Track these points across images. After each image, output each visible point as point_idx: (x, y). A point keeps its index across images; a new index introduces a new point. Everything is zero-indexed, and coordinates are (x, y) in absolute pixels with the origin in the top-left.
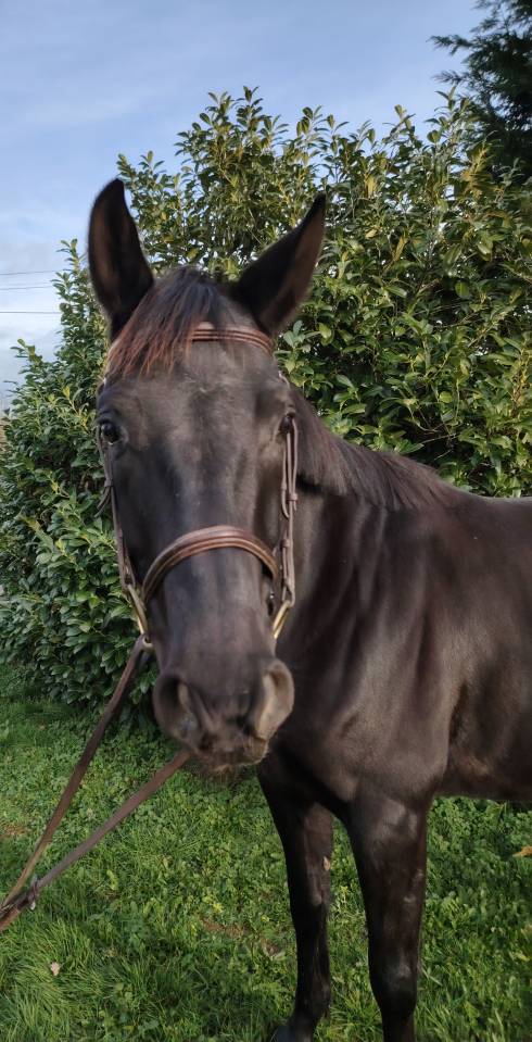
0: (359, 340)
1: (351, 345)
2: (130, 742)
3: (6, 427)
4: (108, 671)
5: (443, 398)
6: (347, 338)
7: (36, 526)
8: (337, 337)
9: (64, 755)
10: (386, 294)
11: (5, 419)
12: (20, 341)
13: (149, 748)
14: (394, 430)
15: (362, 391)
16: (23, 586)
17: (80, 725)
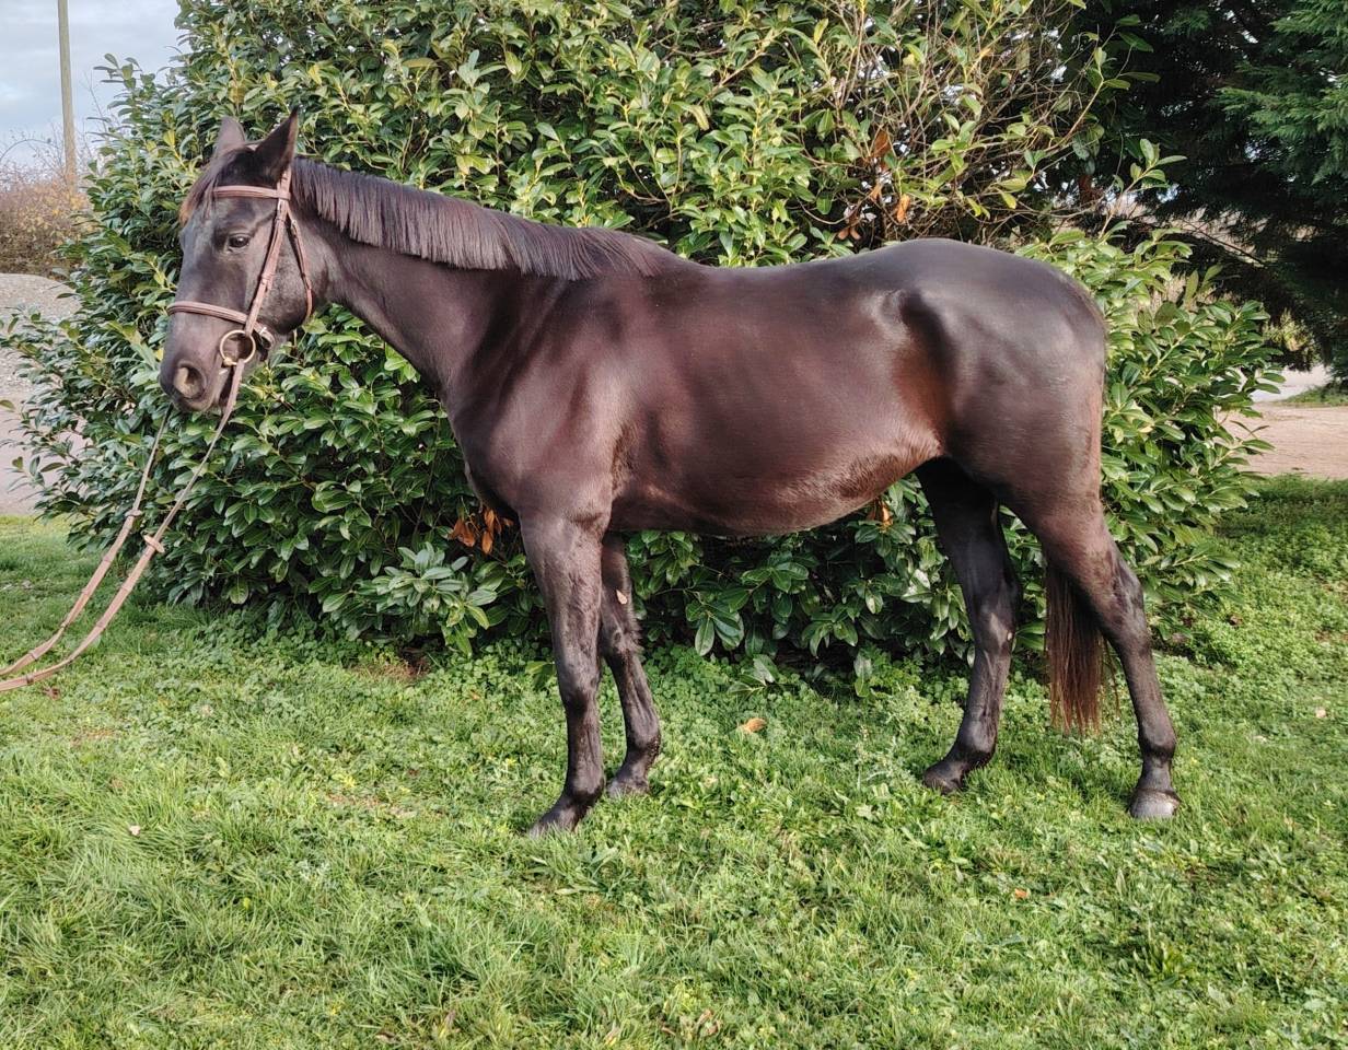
0: (563, 76)
1: (552, 83)
2: (280, 644)
3: (91, 191)
4: (236, 533)
5: (662, 157)
6: (547, 74)
7: (135, 339)
8: (535, 72)
9: (180, 660)
10: (604, 13)
11: (90, 177)
12: (109, 57)
13: (305, 649)
14: (600, 198)
15: (570, 144)
16: (120, 430)
17: (210, 629)
